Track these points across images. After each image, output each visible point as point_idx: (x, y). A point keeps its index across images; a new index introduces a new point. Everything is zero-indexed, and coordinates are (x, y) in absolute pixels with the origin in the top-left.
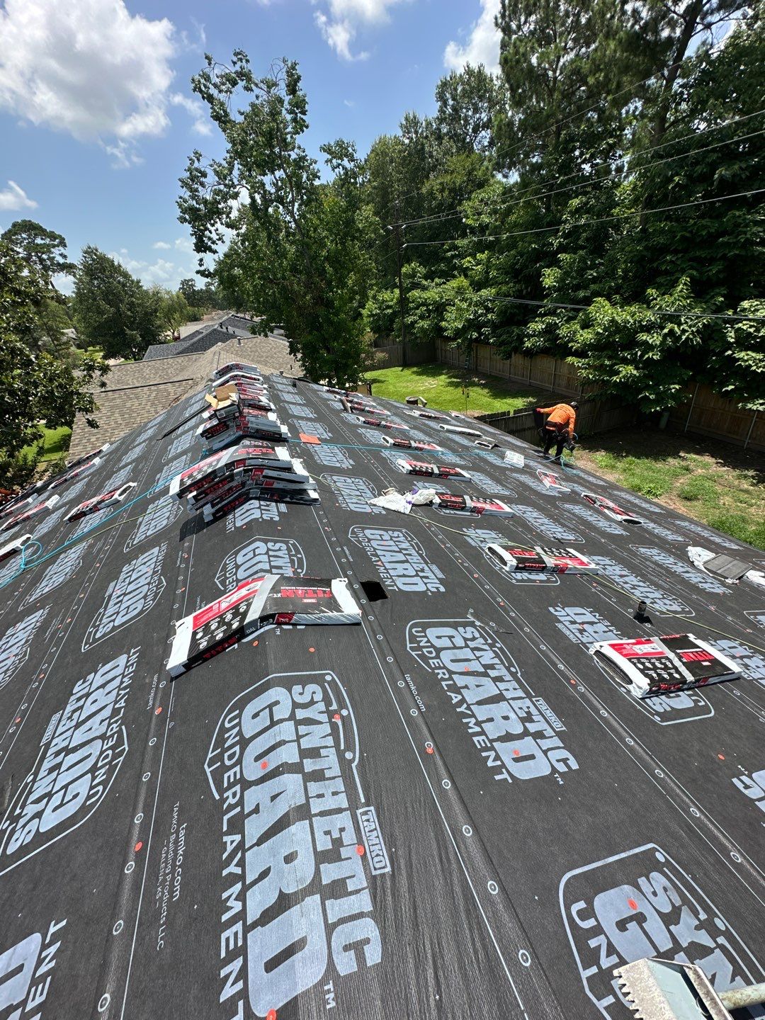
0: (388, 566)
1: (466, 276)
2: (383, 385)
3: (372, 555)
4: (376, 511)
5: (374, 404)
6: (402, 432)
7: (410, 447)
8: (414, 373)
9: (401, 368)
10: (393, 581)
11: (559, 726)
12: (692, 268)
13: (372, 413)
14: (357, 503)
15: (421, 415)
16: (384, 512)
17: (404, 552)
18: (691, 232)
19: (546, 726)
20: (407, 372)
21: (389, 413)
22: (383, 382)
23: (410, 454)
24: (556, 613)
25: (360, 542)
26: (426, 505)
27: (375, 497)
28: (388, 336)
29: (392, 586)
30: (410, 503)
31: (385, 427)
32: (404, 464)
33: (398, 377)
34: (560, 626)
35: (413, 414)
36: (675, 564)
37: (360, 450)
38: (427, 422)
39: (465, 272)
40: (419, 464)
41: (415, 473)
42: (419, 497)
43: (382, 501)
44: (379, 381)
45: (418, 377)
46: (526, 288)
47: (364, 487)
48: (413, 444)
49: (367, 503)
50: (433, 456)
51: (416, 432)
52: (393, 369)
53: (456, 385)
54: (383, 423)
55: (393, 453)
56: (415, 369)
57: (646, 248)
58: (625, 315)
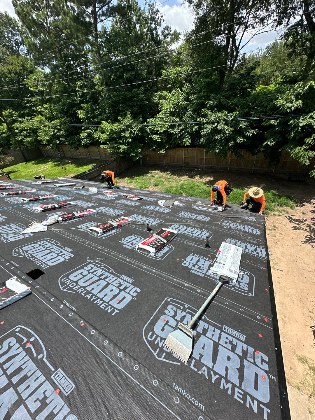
0: (41, 259)
1: (42, 115)
2: (18, 173)
3: (30, 258)
4: (27, 236)
5: (12, 184)
6: (34, 193)
7: (40, 200)
8: (33, 164)
9: (25, 163)
10: (46, 264)
11: (131, 281)
12: (129, 109)
13: (12, 189)
14: (14, 237)
15: (42, 183)
16: (32, 235)
17: (48, 248)
18: (124, 96)
19: (127, 284)
20: (29, 164)
21: (23, 187)
22: (17, 171)
23: (41, 203)
24: (122, 242)
25: (21, 255)
26: (56, 223)
27: (25, 229)
28: (10, 148)
29: (46, 266)
30: (46, 225)
31: (22, 194)
32: (38, 208)
33: (24, 167)
34: (124, 246)
35: (38, 184)
36: (156, 208)
37: (8, 209)
38: (47, 185)
39: (40, 113)
40: (46, 206)
41: (45, 210)
42: (50, 221)
43: (29, 230)
44: (14, 172)
45: (37, 165)
46: (73, 119)
47: (17, 227)
48: (41, 197)
49: (20, 234)
50: (54, 200)
51: (41, 191)
52: (20, 164)
53: (59, 165)
54: (20, 192)
55: (31, 205)
56: (33, 162)
57: (112, 102)
58: (115, 127)
